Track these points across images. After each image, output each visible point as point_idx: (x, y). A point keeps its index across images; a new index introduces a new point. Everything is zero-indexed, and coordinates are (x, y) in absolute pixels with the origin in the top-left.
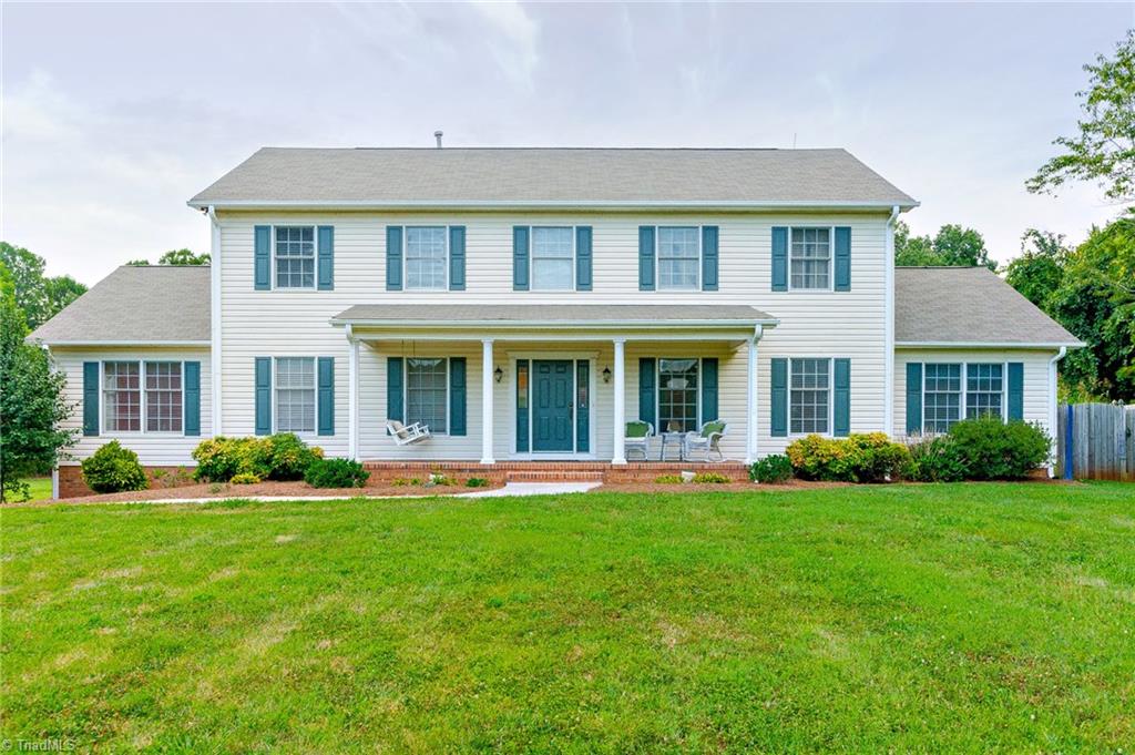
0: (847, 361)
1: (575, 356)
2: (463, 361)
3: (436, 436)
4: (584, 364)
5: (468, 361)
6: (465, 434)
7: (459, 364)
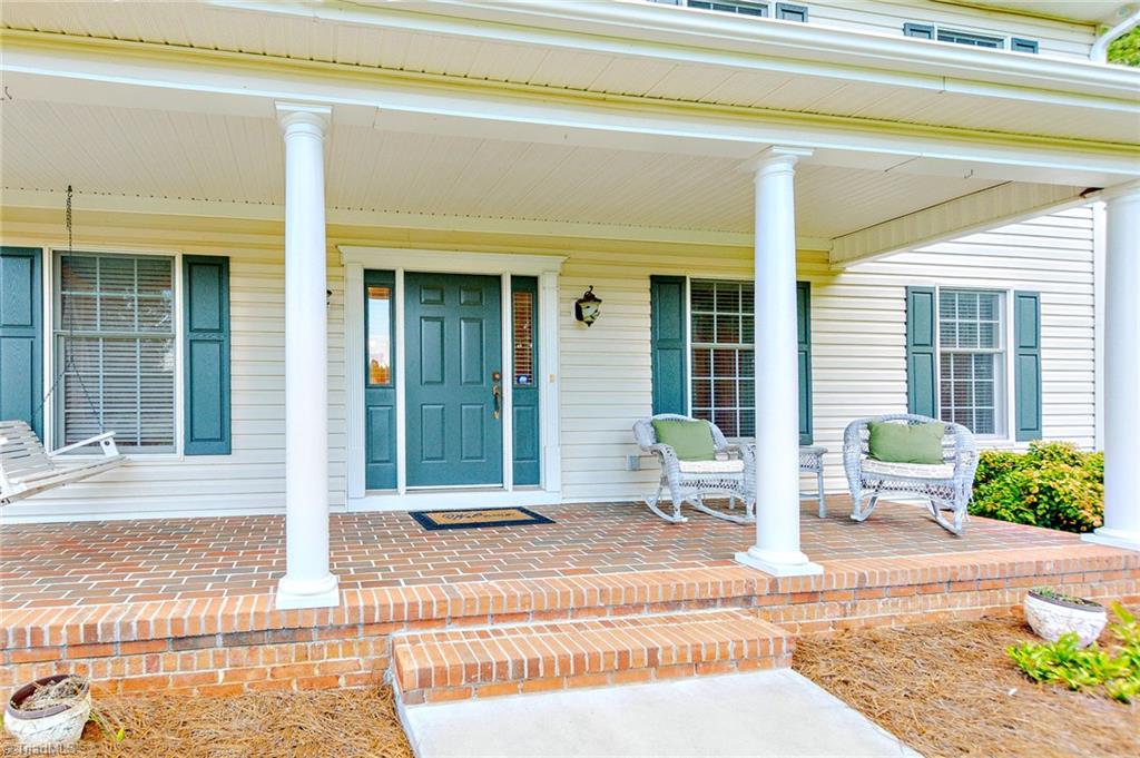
0: (1035, 297)
1: (505, 266)
2: (219, 266)
3: (138, 457)
4: (526, 286)
5: (233, 267)
6: (229, 452)
7: (210, 270)
